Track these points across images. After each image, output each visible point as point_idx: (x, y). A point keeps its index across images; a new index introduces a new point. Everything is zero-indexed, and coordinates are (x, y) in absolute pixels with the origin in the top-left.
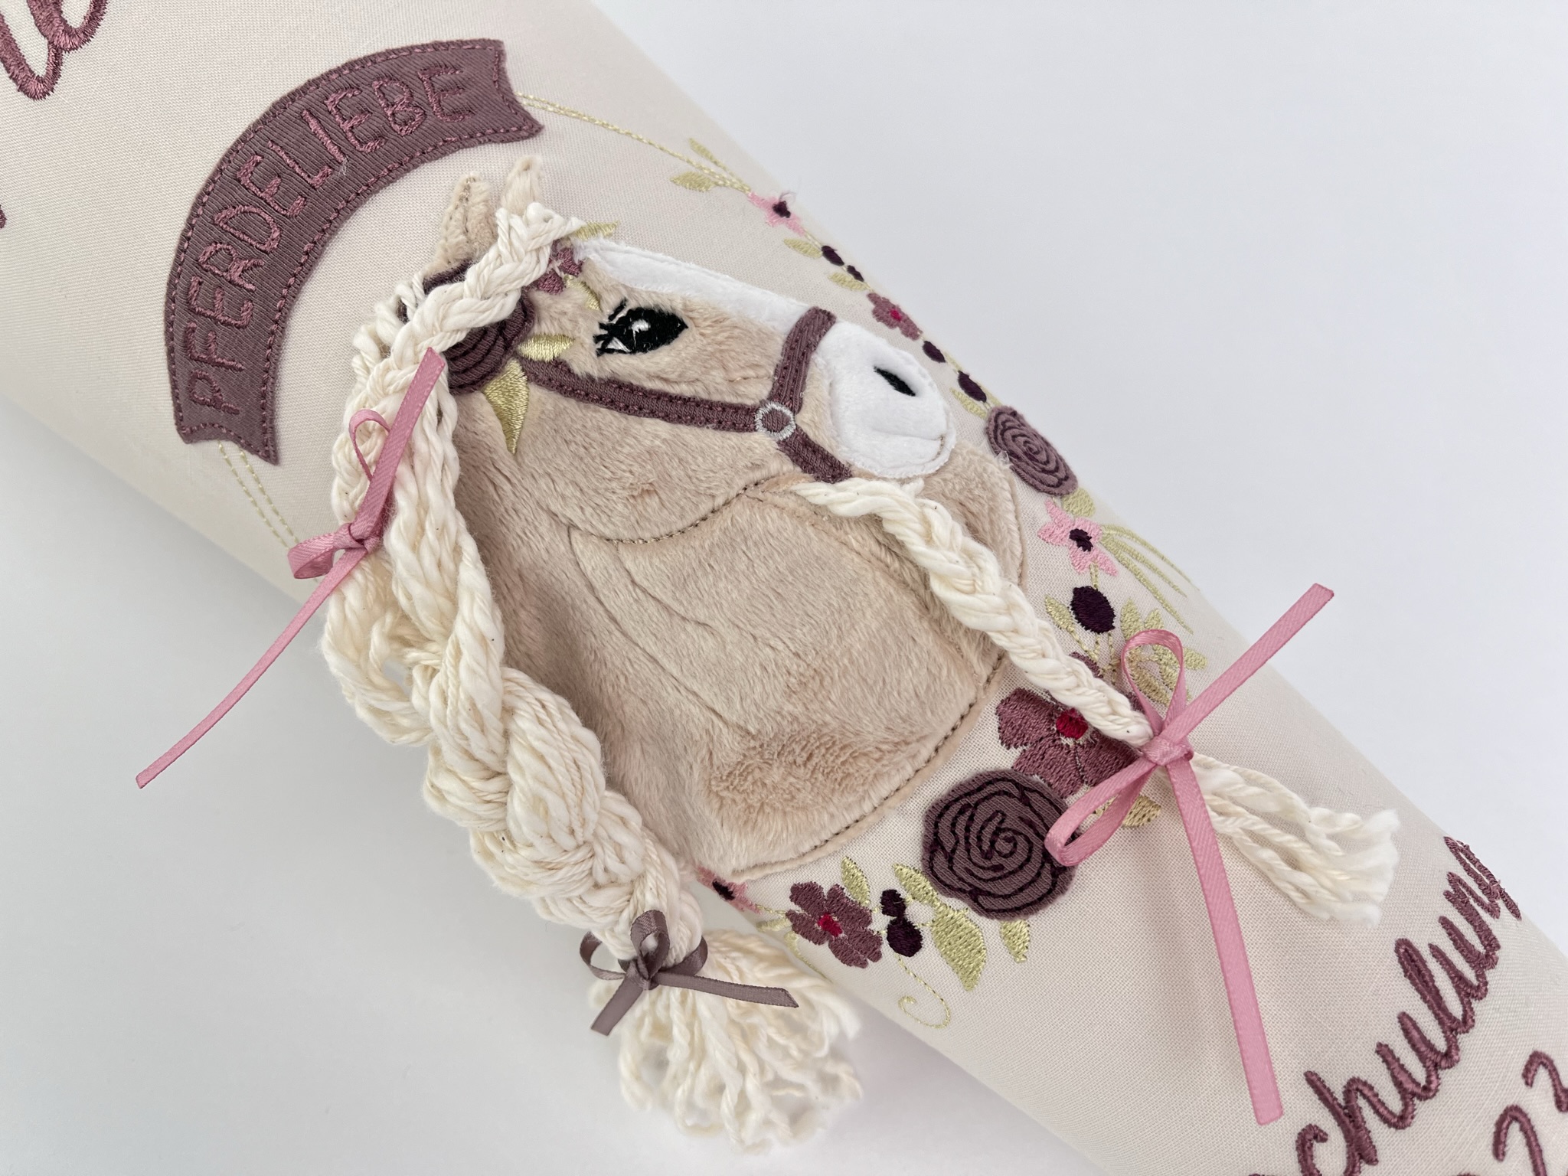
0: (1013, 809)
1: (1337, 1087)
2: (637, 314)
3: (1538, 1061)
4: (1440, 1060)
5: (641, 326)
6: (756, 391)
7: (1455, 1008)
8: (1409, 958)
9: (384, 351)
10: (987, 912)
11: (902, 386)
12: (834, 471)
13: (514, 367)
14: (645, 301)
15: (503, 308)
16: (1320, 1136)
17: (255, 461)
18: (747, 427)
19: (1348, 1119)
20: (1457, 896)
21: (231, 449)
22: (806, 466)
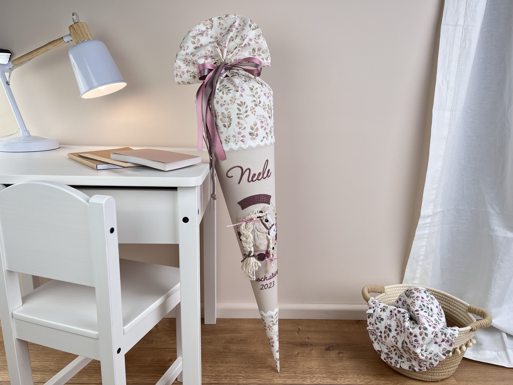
0: (263, 256)
1: (266, 277)
2: (267, 219)
3: (274, 281)
4: (270, 279)
5: (267, 220)
6: (269, 228)
7: (273, 277)
8: (273, 274)
9: (255, 214)
10: (258, 259)
11: (274, 231)
12: (269, 235)
13: (260, 218)
14: (268, 219)
15: (262, 216)
16: (263, 278)
17: (241, 209)
18: (267, 229)
19: (265, 278)
20: (276, 272)
21: (240, 207)
22: (268, 234)
